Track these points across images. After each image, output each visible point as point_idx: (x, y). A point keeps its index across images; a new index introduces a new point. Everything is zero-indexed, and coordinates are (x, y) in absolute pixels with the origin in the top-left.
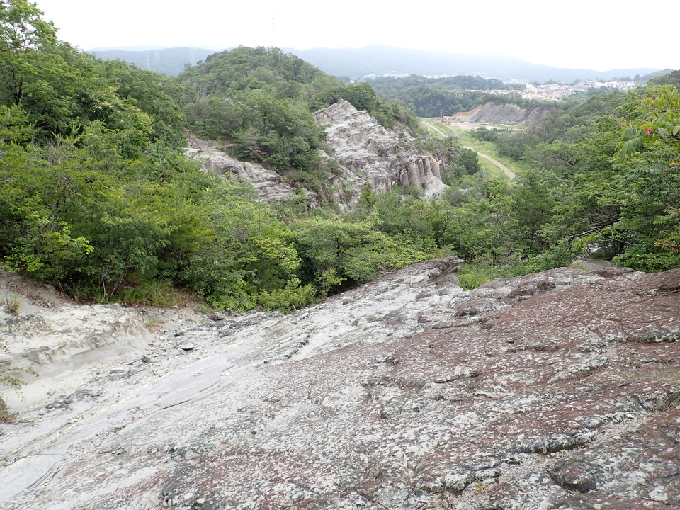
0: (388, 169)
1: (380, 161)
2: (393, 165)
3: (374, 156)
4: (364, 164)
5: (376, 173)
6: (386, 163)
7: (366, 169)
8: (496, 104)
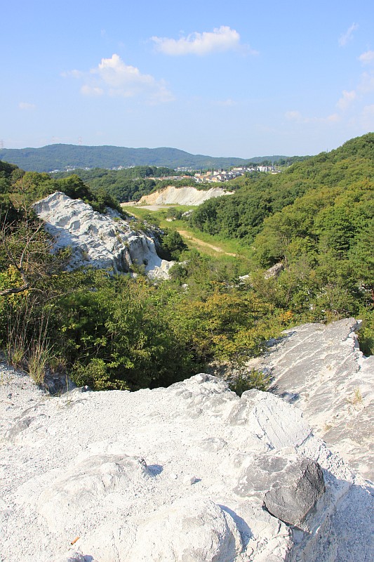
2: (115, 247)
3: (96, 239)
4: (89, 249)
5: (101, 256)
7: (92, 253)
8: (177, 187)
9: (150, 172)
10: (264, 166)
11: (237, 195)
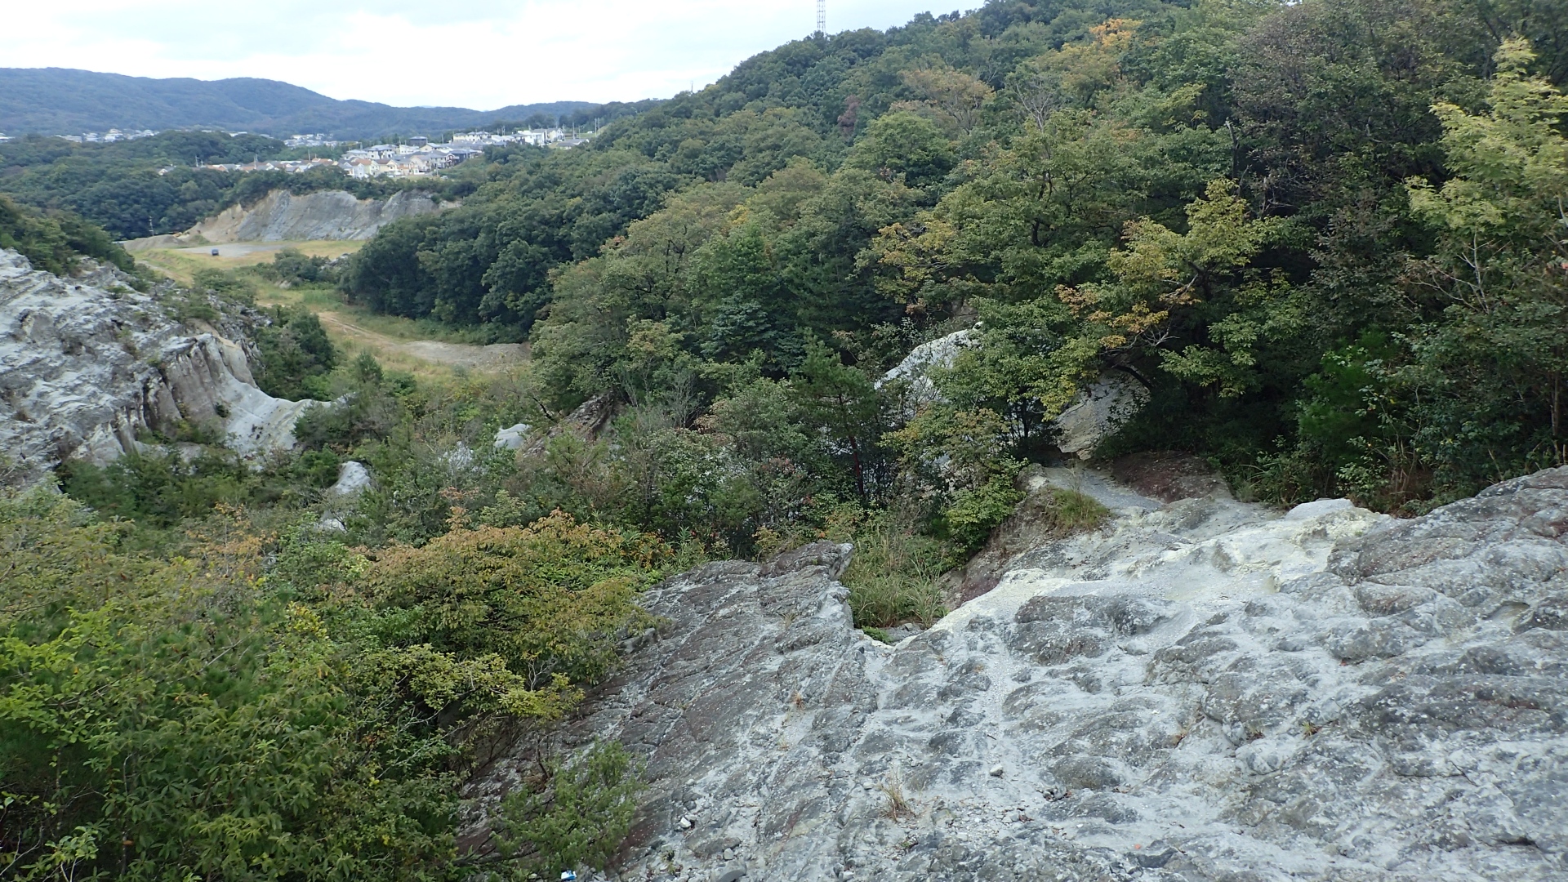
0: (108, 384)
1: (75, 367)
2: (119, 373)
3: (51, 354)
4: (29, 384)
5: (74, 403)
6: (97, 369)
7: (41, 395)
8: (297, 193)
9: (211, 149)
10: (535, 127)
11: (471, 211)
